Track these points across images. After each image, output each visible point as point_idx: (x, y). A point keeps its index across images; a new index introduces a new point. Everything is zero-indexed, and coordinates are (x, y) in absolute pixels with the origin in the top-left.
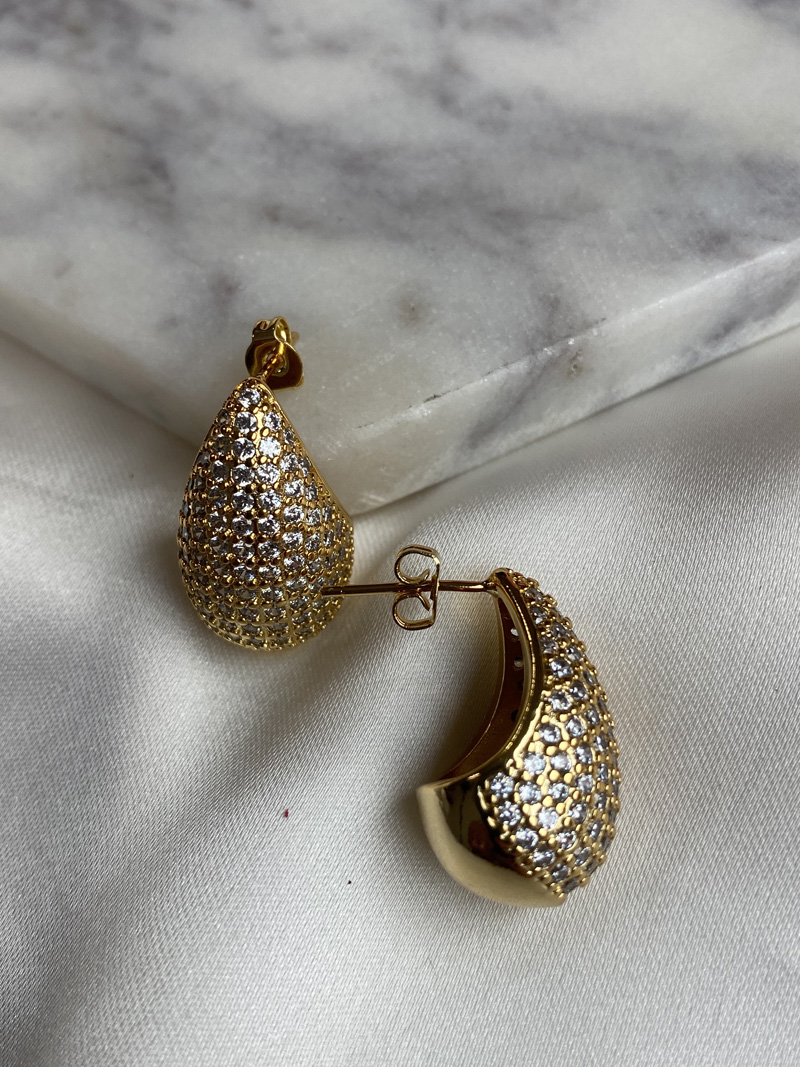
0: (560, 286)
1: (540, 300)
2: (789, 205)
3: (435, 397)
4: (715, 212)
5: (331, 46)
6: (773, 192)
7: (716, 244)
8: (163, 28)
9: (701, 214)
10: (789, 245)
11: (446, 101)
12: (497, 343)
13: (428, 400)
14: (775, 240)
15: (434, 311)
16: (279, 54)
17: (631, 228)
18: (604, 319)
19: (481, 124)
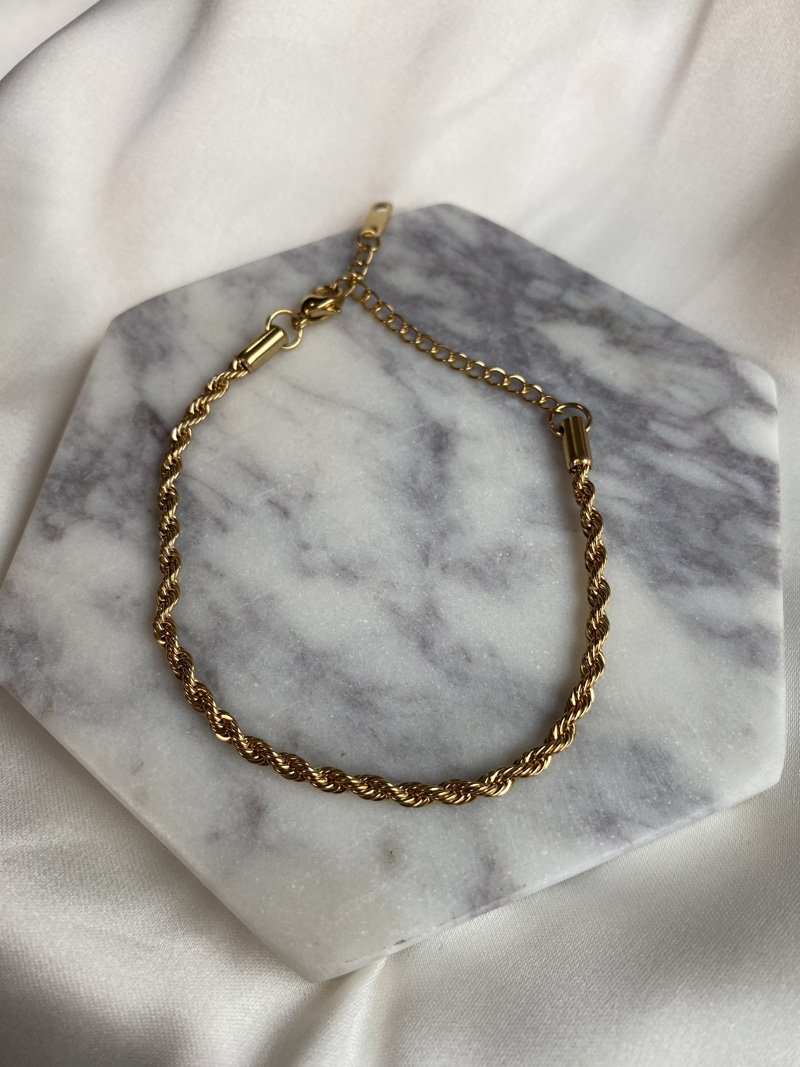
0: (497, 848)
1: (482, 860)
2: (660, 794)
3: (403, 941)
4: (610, 796)
5: (346, 572)
6: (651, 780)
7: (607, 824)
8: (221, 526)
9: (599, 795)
10: (657, 832)
11: (425, 645)
12: (449, 896)
13: (397, 943)
14: (648, 826)
15: (406, 857)
16: (307, 572)
17: (550, 800)
18: (524, 885)
19: (449, 674)
